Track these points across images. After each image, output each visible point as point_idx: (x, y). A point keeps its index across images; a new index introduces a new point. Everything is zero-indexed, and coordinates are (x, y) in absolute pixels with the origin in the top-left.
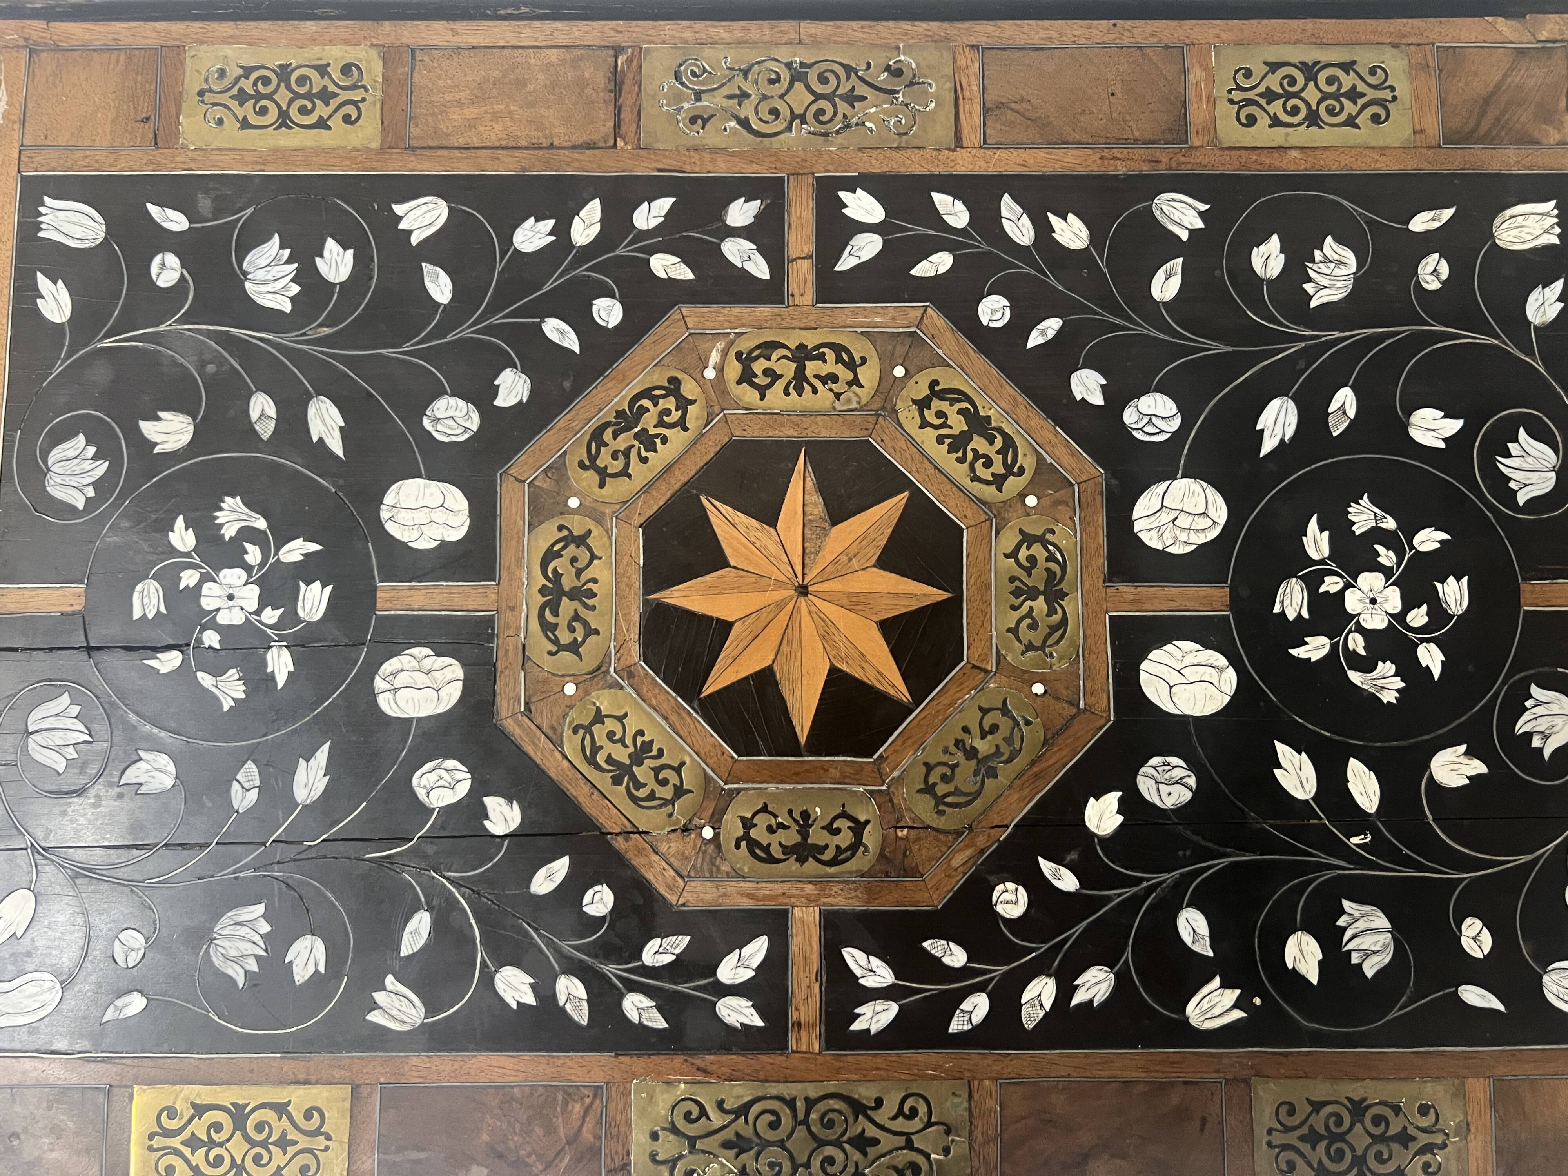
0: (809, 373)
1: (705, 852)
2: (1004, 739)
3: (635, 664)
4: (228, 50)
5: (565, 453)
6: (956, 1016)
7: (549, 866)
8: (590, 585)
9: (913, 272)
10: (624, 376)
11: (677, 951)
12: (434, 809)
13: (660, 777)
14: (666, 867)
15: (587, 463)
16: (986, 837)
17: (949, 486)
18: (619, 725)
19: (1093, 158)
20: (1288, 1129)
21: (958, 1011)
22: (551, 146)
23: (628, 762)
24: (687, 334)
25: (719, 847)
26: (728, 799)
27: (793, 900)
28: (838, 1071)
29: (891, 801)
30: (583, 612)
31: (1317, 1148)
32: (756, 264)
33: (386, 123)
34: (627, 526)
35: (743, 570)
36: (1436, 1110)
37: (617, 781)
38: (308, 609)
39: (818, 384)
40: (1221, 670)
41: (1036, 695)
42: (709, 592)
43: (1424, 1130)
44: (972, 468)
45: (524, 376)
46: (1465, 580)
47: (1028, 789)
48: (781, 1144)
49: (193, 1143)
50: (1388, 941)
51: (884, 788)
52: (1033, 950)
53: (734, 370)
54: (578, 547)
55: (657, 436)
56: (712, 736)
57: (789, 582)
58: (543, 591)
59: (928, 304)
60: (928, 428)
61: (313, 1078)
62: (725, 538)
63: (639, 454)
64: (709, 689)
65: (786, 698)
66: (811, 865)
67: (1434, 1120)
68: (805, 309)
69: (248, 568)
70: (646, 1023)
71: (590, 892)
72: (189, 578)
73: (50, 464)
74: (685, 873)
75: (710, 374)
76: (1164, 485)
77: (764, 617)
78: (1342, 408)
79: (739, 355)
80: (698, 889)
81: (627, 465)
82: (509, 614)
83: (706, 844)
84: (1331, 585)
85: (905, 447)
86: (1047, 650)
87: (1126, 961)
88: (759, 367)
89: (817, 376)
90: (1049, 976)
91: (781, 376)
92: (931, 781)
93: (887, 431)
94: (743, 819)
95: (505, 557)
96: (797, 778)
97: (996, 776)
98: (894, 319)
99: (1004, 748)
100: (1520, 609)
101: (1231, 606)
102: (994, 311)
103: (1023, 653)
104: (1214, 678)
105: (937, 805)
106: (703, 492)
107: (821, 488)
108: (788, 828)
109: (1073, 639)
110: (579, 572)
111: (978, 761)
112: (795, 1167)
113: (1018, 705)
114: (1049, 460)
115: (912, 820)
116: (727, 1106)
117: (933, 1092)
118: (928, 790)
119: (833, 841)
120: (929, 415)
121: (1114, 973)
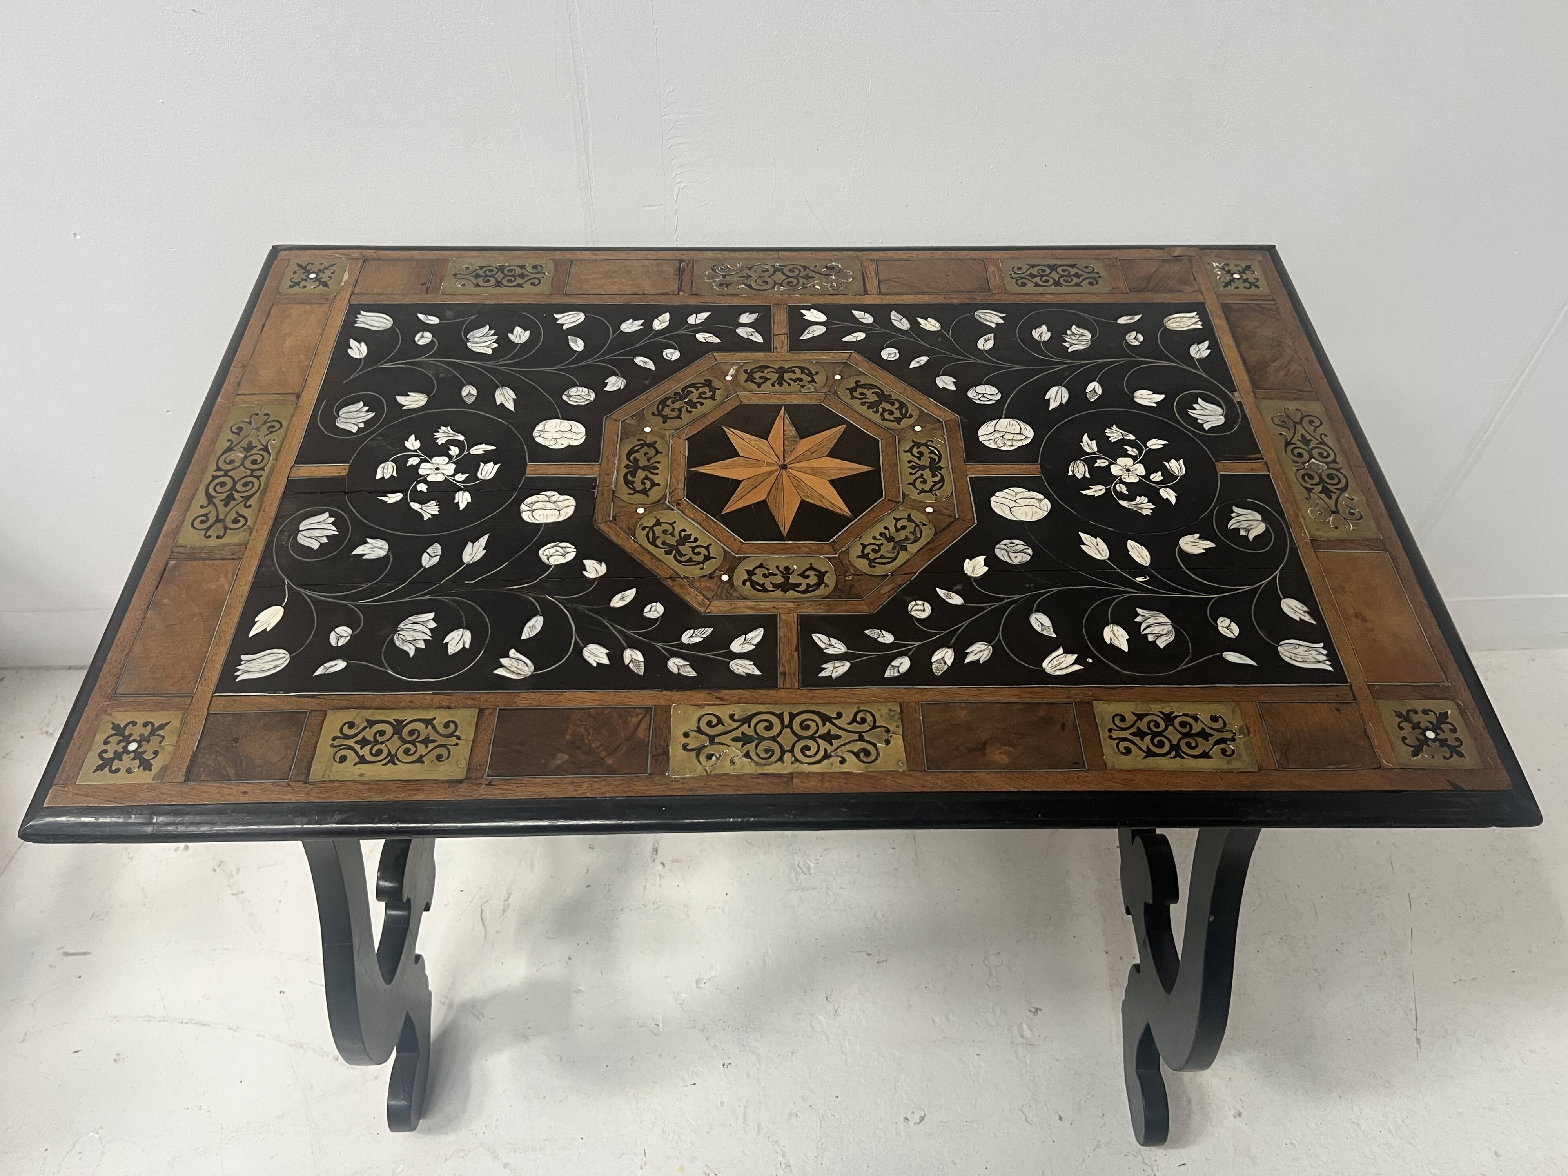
0: (786, 378)
1: (723, 587)
2: (911, 532)
3: (681, 499)
4: (473, 260)
5: (644, 409)
6: (888, 668)
7: (624, 592)
8: (656, 464)
9: (843, 340)
10: (679, 379)
11: (704, 636)
12: (551, 566)
13: (695, 551)
14: (698, 594)
15: (657, 413)
16: (902, 578)
17: (870, 423)
18: (671, 527)
19: (939, 298)
20: (1122, 729)
21: (890, 666)
22: (644, 294)
23: (675, 544)
24: (716, 363)
25: (732, 585)
26: (738, 561)
27: (780, 611)
28: (812, 698)
29: (841, 562)
30: (651, 476)
31: (1145, 740)
32: (756, 337)
33: (554, 286)
34: (679, 439)
35: (748, 458)
36: (1223, 719)
37: (668, 553)
38: (484, 474)
39: (791, 382)
40: (1040, 501)
41: (929, 512)
42: (727, 467)
43: (1216, 730)
44: (882, 415)
45: (622, 379)
46: (1182, 461)
47: (927, 555)
48: (774, 739)
49: (364, 743)
50: (1170, 629)
51: (837, 556)
52: (937, 634)
53: (743, 376)
54: (649, 448)
55: (698, 402)
56: (728, 532)
57: (775, 463)
58: (627, 467)
59: (852, 351)
60: (856, 400)
61: (452, 705)
62: (737, 444)
63: (687, 410)
64: (726, 511)
65: (775, 515)
66: (791, 593)
67: (1223, 725)
68: (784, 353)
69: (450, 457)
70: (683, 673)
71: (649, 607)
72: (413, 461)
73: (340, 413)
74: (710, 597)
75: (729, 378)
76: (996, 421)
77: (760, 479)
78: (1094, 390)
79: (745, 371)
80: (718, 605)
81: (680, 414)
82: (606, 477)
83: (723, 583)
84: (1101, 463)
85: (842, 407)
86: (933, 492)
87: (999, 639)
88: (757, 376)
89: (790, 379)
90: (949, 647)
91: (770, 379)
92: (866, 552)
93: (832, 401)
94: (747, 571)
95: (606, 451)
96: (781, 551)
97: (906, 550)
98: (833, 357)
99: (910, 536)
100: (1217, 473)
101: (1042, 473)
102: (890, 354)
103: (919, 494)
104: (1037, 504)
105: (870, 564)
106: (724, 425)
107: (794, 424)
108: (776, 575)
109: (948, 488)
110: (649, 459)
111: (895, 543)
112: (783, 752)
113: (917, 517)
114: (926, 411)
115: (855, 571)
116: (736, 717)
117: (876, 710)
118: (865, 556)
119: (805, 581)
120: (856, 394)
121: (992, 646)
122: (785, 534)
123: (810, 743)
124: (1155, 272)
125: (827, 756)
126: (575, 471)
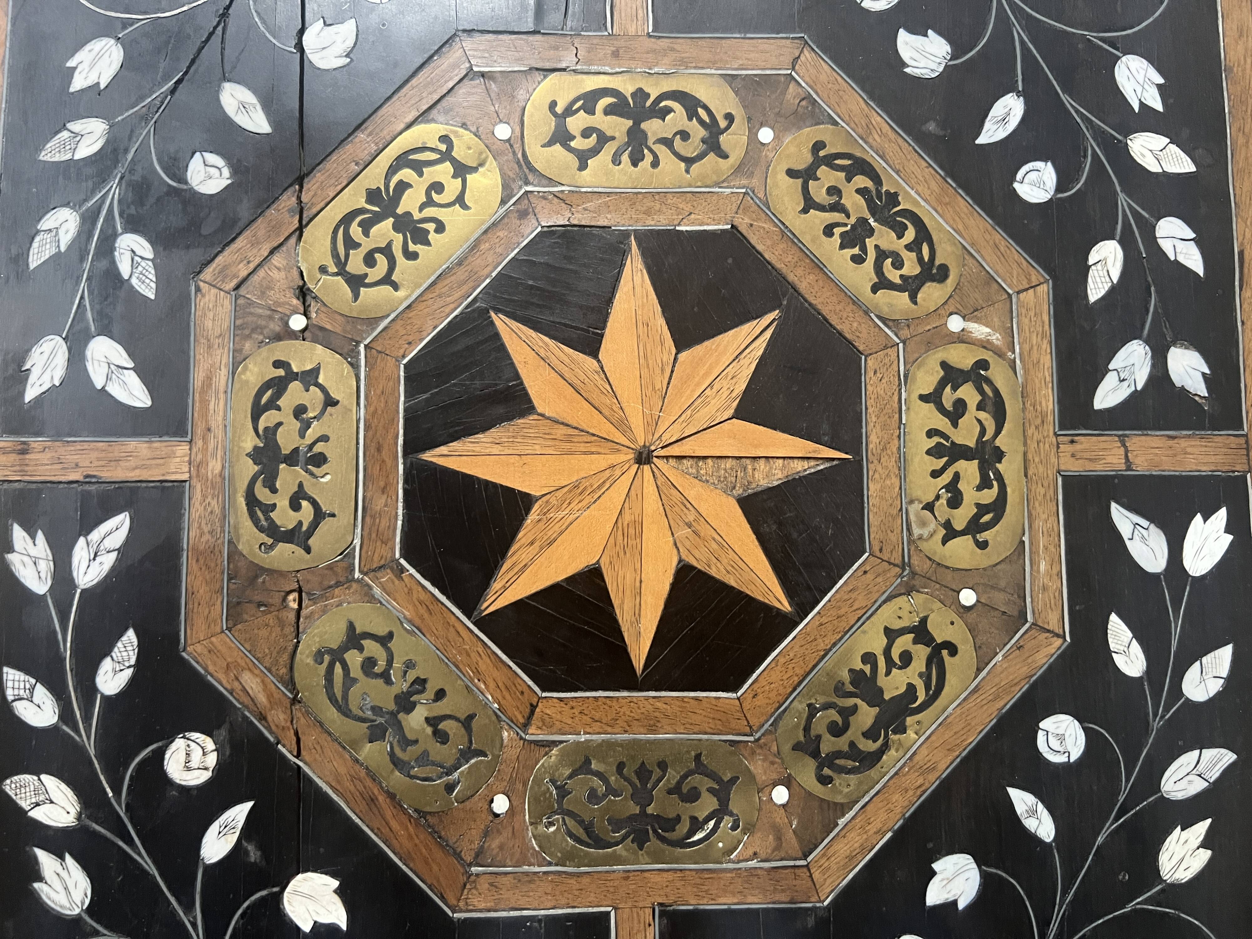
0: (962, 465)
1: (271, 318)
2: (426, 753)
3: (537, 219)
5: (836, 123)
6: (27, 677)
7: (259, 107)
9: (1114, 617)
10: (946, 204)
11: (134, 281)
13: (377, 255)
14: (252, 266)
15: (822, 153)
16: (283, 724)
17: (800, 672)
18: (453, 198)
21: (33, 681)
23: (400, 211)
24: (1010, 291)
25: (278, 338)
26: (345, 350)
27: (200, 443)
29: (338, 584)
30: (609, 149)
32: (1115, 390)
34: (734, 208)
35: (672, 372)
37: (373, 196)
39: (947, 477)
41: (492, 801)
42: (641, 324)
44: (828, 706)
45: (941, 69)
47: (352, 788)
52: (117, 792)
53: (962, 358)
54: (703, 141)
55: (864, 249)
56: (435, 328)
57: (657, 436)
58: (641, 95)
59: (1068, 639)
60: (885, 641)
62: (718, 346)
63: (838, 225)
64: (501, 323)
65: (488, 433)
66: (248, 469)
68: (1054, 460)
70: (37, 239)
71: (221, 162)
74: (242, 291)
75: (955, 324)
77: (606, 401)
79: (983, 364)
80: (219, 309)
81: (822, 208)
82: (609, 50)
83: (281, 319)
85: (856, 605)
86: (558, 818)
88: (968, 393)
89: (957, 476)
90: (79, 818)
91: (955, 425)
92: (366, 643)
93: (879, 579)
94: (316, 371)
95: (689, 44)
96: (374, 447)
97: (371, 738)
98: (1045, 589)
99: (413, 752)
102: (1061, 738)
103: (553, 781)
105: (330, 651)
106: (784, 313)
107: (794, 483)
108: (302, 435)
109: (572, 857)
110: (667, 143)
111: (394, 713)
114: (842, 822)
115: (308, 616)
118: (353, 639)
119: (282, 502)
120: (904, 642)
121: (79, 914)
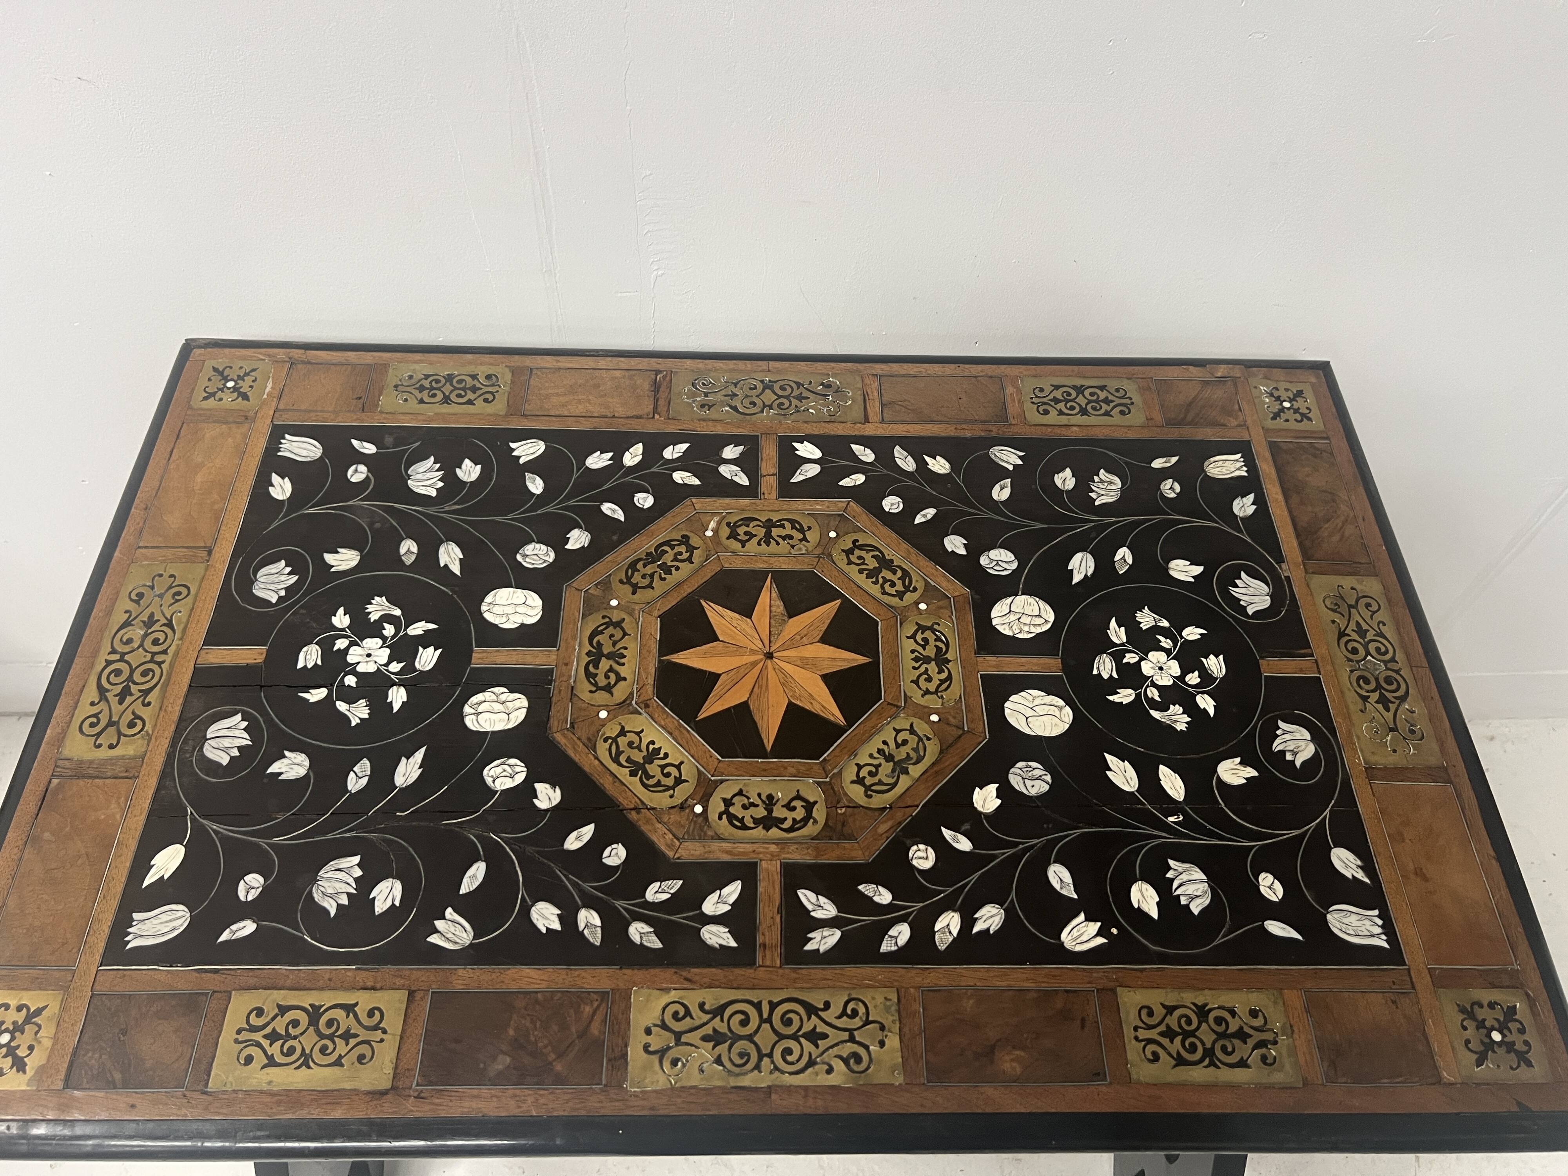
0: (774, 534)
1: (695, 822)
2: (913, 749)
3: (650, 699)
4: (417, 365)
5: (610, 575)
6: (885, 940)
7: (580, 830)
8: (622, 651)
9: (841, 483)
10: (652, 534)
11: (672, 891)
12: (497, 791)
13: (665, 772)
14: (666, 832)
15: (625, 581)
16: (902, 813)
17: (868, 597)
18: (637, 737)
19: (950, 429)
20: (1150, 1027)
21: (887, 936)
22: (614, 417)
23: (642, 762)
24: (695, 512)
25: (706, 819)
26: (714, 786)
27: (761, 856)
28: (795, 980)
29: (833, 788)
30: (616, 667)
31: (1175, 1041)
32: (740, 478)
33: (510, 402)
34: (650, 616)
35: (728, 643)
36: (1263, 1014)
37: (633, 774)
38: (422, 663)
39: (780, 540)
40: (1061, 708)
41: (934, 722)
42: (704, 655)
43: (1256, 1029)
44: (882, 587)
45: (587, 533)
46: (1221, 657)
47: (932, 781)
48: (750, 1038)
49: (273, 1037)
50: (1206, 888)
51: (828, 780)
52: (941, 892)
53: (725, 531)
54: (615, 628)
55: (673, 566)
56: (703, 745)
57: (759, 650)
58: (588, 654)
59: (850, 500)
60: (853, 565)
61: (378, 986)
62: (717, 624)
63: (660, 576)
64: (702, 715)
65: (757, 722)
66: (774, 832)
67: (1263, 1021)
68: (772, 501)
69: (384, 638)
70: (646, 944)
71: (609, 849)
72: (341, 644)
73: (258, 577)
74: (680, 836)
75: (709, 533)
76: (1010, 599)
77: (742, 672)
78: (1123, 558)
79: (728, 524)
80: (690, 847)
81: (652, 582)
82: (564, 667)
83: (696, 817)
84: (1131, 658)
85: (838, 575)
86: (939, 694)
87: (1012, 900)
88: (741, 530)
89: (778, 536)
90: (954, 911)
91: (756, 536)
92: (861, 776)
93: (826, 566)
94: (724, 800)
95: (565, 633)
96: (763, 772)
97: (907, 773)
98: (828, 507)
99: (913, 754)
100: (1261, 674)
101: (1064, 670)
102: (892, 504)
103: (923, 696)
104: (1057, 713)
105: (866, 792)
106: (702, 597)
107: (782, 597)
108: (757, 806)
109: (957, 689)
110: (615, 644)
111: (895, 763)
112: (761, 1057)
113: (922, 728)
114: (933, 584)
115: (849, 802)
116: (707, 1007)
117: (869, 997)
118: (860, 781)
119: (790, 815)
120: (853, 558)
121: (1004, 910)
122: (769, 748)
123: (792, 1044)
124: (1195, 398)
125: (811, 1063)
126: (529, 659)
